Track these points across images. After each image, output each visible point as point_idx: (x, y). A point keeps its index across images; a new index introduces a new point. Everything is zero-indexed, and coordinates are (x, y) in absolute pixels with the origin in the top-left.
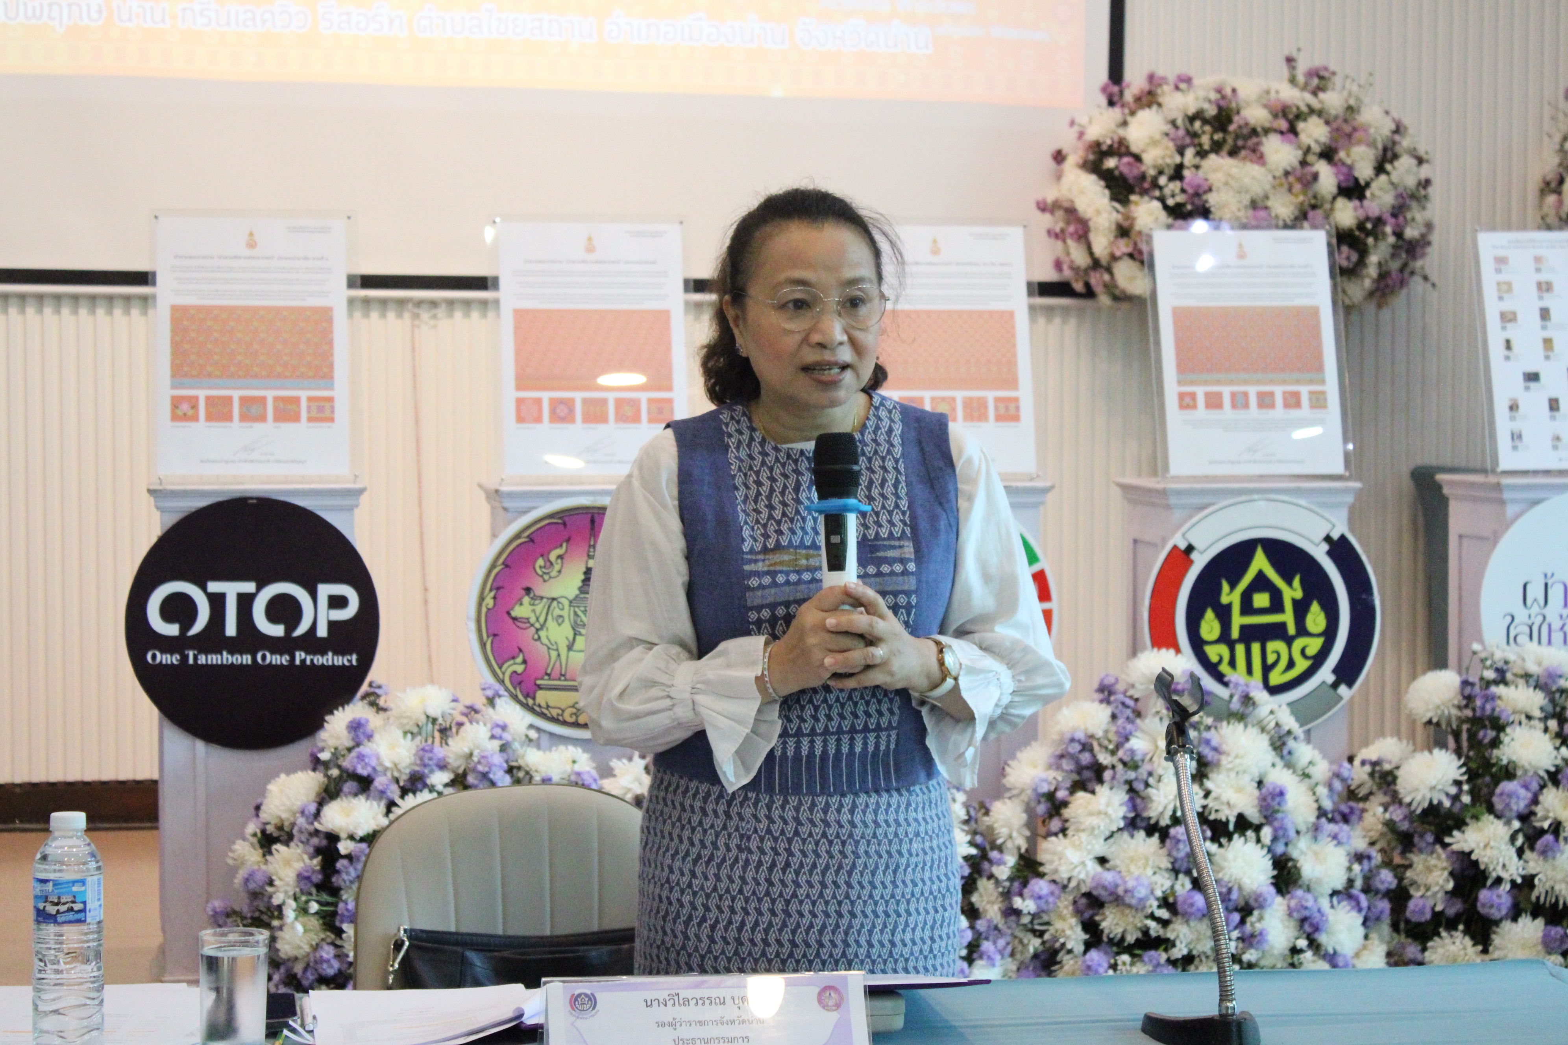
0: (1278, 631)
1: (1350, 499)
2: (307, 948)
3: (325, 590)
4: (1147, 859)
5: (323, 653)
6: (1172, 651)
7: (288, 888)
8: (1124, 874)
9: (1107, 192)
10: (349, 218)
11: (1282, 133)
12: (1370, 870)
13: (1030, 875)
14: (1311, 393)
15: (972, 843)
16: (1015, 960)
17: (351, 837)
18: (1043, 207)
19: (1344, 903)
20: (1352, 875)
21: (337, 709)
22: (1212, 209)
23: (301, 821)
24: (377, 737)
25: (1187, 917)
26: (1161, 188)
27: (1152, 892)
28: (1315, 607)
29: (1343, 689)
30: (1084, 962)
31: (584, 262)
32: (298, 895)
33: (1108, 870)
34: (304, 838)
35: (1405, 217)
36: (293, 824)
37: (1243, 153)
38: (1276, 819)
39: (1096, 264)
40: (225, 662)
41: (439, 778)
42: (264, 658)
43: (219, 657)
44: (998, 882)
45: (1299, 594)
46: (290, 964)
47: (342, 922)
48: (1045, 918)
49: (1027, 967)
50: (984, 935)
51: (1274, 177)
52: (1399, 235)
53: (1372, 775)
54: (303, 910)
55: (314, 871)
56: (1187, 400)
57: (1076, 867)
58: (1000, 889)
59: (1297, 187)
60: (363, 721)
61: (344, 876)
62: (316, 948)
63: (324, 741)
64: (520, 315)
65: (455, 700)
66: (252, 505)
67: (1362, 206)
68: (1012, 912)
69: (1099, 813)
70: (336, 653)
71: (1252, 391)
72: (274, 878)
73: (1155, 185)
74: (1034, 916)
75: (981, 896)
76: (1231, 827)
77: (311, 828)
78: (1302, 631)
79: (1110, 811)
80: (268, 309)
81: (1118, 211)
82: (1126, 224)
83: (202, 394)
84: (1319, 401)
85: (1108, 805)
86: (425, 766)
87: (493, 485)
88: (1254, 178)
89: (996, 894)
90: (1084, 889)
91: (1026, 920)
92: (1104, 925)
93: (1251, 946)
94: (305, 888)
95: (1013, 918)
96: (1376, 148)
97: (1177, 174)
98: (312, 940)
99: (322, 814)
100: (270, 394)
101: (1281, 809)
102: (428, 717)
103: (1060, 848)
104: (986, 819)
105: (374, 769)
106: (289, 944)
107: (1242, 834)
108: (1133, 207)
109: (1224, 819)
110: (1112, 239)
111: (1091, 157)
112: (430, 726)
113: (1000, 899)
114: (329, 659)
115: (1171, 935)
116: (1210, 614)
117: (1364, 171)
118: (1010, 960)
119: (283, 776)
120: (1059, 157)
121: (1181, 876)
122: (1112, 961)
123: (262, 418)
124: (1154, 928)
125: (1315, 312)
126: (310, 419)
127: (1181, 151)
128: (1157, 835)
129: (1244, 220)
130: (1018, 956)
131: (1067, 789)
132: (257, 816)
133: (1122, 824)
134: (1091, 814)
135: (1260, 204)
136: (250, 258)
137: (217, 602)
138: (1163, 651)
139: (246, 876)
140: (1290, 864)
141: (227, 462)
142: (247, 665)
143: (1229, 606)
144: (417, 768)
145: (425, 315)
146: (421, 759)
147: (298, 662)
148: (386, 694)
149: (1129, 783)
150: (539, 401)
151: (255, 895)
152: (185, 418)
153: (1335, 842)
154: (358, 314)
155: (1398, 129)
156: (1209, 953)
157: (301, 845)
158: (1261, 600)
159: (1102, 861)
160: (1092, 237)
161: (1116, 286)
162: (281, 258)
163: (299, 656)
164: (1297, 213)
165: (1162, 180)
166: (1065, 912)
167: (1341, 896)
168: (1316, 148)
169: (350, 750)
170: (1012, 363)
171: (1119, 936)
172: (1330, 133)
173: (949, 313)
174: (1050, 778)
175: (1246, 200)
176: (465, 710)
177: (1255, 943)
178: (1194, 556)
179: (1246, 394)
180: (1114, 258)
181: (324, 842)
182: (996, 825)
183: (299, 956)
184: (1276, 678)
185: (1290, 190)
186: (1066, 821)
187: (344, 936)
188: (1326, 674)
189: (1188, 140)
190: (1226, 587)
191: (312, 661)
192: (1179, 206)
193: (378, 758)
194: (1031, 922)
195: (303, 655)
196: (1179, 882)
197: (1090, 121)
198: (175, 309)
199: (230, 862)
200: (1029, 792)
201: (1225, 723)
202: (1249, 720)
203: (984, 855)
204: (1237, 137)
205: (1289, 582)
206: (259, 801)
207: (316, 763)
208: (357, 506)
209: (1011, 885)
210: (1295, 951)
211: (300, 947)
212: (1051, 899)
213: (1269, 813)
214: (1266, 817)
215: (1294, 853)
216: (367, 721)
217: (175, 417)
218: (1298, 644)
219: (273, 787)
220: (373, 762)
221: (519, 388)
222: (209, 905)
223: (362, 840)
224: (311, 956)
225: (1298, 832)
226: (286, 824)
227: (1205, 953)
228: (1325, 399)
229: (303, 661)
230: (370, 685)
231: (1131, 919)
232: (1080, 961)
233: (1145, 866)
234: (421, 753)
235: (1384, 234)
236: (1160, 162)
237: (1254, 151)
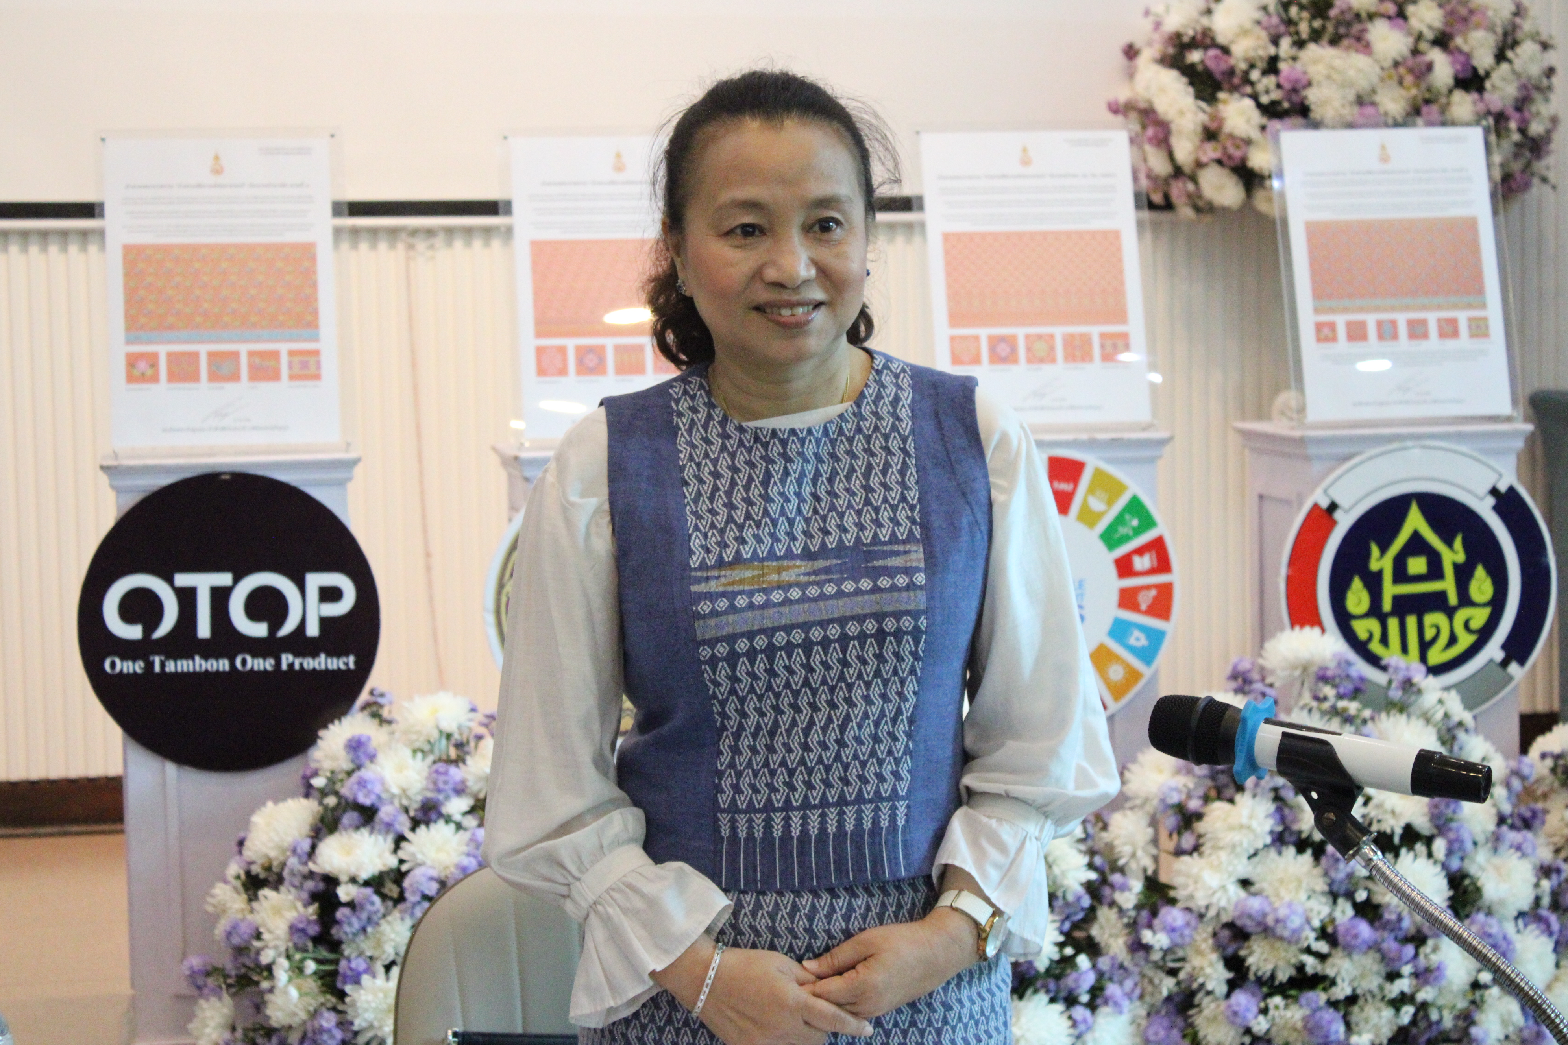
0: (1438, 601)
1: (1519, 444)
2: (303, 1016)
3: (315, 581)
4: (1300, 881)
5: (315, 655)
6: (1317, 630)
7: (278, 943)
8: (1273, 899)
9: (1191, 90)
10: (332, 136)
11: (1389, 18)
12: (1560, 885)
13: (1160, 902)
14: (1470, 320)
15: (1091, 866)
16: (1144, 1003)
17: (353, 880)
18: (1115, 109)
19: (1532, 927)
20: (1539, 891)
21: (332, 722)
22: (1313, 107)
23: (293, 862)
24: (381, 757)
25: (1349, 950)
26: (1252, 84)
27: (1308, 921)
28: (1480, 572)
29: (1514, 668)
30: (1229, 1006)
31: (612, 183)
32: (292, 951)
33: (1255, 894)
34: (296, 882)
35: (1530, 112)
36: (283, 865)
37: (1346, 42)
38: (1449, 830)
39: (1178, 172)
40: (197, 669)
41: (456, 806)
42: (244, 662)
43: (191, 662)
44: (1121, 911)
45: (1460, 557)
46: (283, 1033)
47: (345, 983)
48: (1180, 953)
49: (1158, 1012)
50: (1107, 976)
51: (1382, 69)
52: (1523, 131)
53: (1553, 770)
54: (298, 969)
55: (309, 922)
56: (1326, 331)
57: (1214, 893)
58: (1125, 920)
59: (1409, 79)
60: (363, 739)
61: (347, 928)
62: (314, 1014)
63: (318, 761)
64: (538, 248)
65: (473, 710)
66: (225, 481)
67: (1482, 99)
68: (1138, 947)
69: (1241, 827)
70: (330, 654)
71: (1402, 319)
72: (262, 930)
73: (1246, 80)
74: (1166, 952)
75: (1102, 928)
76: (1396, 840)
77: (304, 870)
78: (1465, 600)
79: (1254, 824)
80: (240, 247)
81: (1204, 111)
82: (1213, 126)
83: (162, 350)
84: (1479, 329)
85: (1251, 817)
86: (439, 791)
87: (512, 452)
88: (1359, 71)
89: (1120, 925)
90: (1225, 918)
91: (1156, 956)
92: (1250, 961)
93: (1426, 982)
94: (300, 944)
95: (1141, 954)
96: (1495, 32)
97: (1272, 66)
98: (310, 1005)
99: (318, 851)
100: (243, 349)
101: (1456, 817)
102: (441, 732)
103: (1195, 870)
104: (1104, 835)
105: (379, 797)
106: (280, 1009)
107: (1411, 848)
108: (1221, 106)
109: (1388, 831)
110: (1198, 143)
111: (1171, 50)
112: (444, 742)
113: (1126, 931)
114: (322, 662)
115: (1330, 972)
116: (1357, 584)
117: (1483, 59)
118: (1138, 1003)
119: (270, 804)
120: (1131, 52)
121: (1341, 901)
122: (1262, 1005)
123: (235, 377)
124: (1311, 964)
125: (1471, 225)
126: (292, 377)
127: (1275, 41)
128: (1309, 852)
129: (1349, 118)
130: (1148, 999)
131: (1200, 797)
132: (240, 853)
133: (1268, 840)
134: (1231, 828)
135: (1366, 99)
136: (216, 186)
137: (187, 597)
138: (1307, 629)
139: (228, 928)
140: (1467, 882)
141: (194, 430)
142: (224, 673)
143: (1379, 574)
144: (430, 795)
145: (421, 245)
146: (435, 783)
147: (284, 667)
148: (391, 703)
149: (1276, 790)
150: (562, 350)
151: (241, 951)
152: (143, 379)
153: (1519, 854)
154: (345, 246)
155: (1519, 12)
156: (1376, 991)
157: (292, 889)
158: (1417, 565)
159: (1245, 883)
160: (1174, 141)
161: (1200, 196)
162: (252, 186)
163: (286, 659)
164: (1408, 109)
165: (1255, 75)
166: (1204, 946)
167: (1527, 919)
168: (1429, 35)
169: (349, 774)
170: (1119, 292)
171: (1268, 974)
172: (1445, 17)
173: (1044, 235)
174: (1180, 786)
175: (1351, 95)
176: (485, 721)
177: (1431, 979)
178: (1338, 515)
179: (1394, 323)
180: (1199, 165)
181: (321, 886)
182: (1116, 842)
183: (294, 1025)
184: (1436, 656)
185: (1401, 83)
186: (1200, 836)
187: (347, 1000)
188: (1493, 650)
189: (1282, 29)
190: (1375, 551)
191: (301, 665)
192: (1274, 103)
193: (383, 782)
194: (1163, 958)
195: (290, 658)
196: (1339, 908)
197: (1168, 9)
198: (128, 249)
199: (210, 909)
200: (1155, 802)
201: (1383, 715)
202: (1411, 709)
203: (1104, 880)
204: (1339, 23)
205: (1449, 542)
206: (242, 834)
207: (308, 791)
208: (350, 479)
209: (1138, 915)
210: (1476, 985)
211: (295, 1014)
212: (1187, 932)
213: (1441, 822)
214: (1438, 827)
215: (1472, 869)
216: (369, 738)
217: (131, 378)
218: (1461, 616)
219: (258, 819)
220: (378, 789)
221: (539, 334)
222: (186, 963)
223: (367, 883)
224: (309, 1024)
225: (1475, 844)
226: (275, 864)
227: (1370, 992)
228: (1487, 327)
229: (291, 666)
230: (372, 693)
231: (1283, 954)
232: (1223, 1004)
233: (1298, 887)
234: (434, 776)
235: (1508, 130)
236: (1252, 54)
237: (1359, 39)
